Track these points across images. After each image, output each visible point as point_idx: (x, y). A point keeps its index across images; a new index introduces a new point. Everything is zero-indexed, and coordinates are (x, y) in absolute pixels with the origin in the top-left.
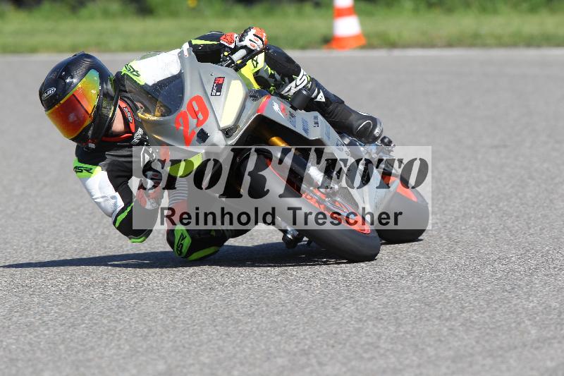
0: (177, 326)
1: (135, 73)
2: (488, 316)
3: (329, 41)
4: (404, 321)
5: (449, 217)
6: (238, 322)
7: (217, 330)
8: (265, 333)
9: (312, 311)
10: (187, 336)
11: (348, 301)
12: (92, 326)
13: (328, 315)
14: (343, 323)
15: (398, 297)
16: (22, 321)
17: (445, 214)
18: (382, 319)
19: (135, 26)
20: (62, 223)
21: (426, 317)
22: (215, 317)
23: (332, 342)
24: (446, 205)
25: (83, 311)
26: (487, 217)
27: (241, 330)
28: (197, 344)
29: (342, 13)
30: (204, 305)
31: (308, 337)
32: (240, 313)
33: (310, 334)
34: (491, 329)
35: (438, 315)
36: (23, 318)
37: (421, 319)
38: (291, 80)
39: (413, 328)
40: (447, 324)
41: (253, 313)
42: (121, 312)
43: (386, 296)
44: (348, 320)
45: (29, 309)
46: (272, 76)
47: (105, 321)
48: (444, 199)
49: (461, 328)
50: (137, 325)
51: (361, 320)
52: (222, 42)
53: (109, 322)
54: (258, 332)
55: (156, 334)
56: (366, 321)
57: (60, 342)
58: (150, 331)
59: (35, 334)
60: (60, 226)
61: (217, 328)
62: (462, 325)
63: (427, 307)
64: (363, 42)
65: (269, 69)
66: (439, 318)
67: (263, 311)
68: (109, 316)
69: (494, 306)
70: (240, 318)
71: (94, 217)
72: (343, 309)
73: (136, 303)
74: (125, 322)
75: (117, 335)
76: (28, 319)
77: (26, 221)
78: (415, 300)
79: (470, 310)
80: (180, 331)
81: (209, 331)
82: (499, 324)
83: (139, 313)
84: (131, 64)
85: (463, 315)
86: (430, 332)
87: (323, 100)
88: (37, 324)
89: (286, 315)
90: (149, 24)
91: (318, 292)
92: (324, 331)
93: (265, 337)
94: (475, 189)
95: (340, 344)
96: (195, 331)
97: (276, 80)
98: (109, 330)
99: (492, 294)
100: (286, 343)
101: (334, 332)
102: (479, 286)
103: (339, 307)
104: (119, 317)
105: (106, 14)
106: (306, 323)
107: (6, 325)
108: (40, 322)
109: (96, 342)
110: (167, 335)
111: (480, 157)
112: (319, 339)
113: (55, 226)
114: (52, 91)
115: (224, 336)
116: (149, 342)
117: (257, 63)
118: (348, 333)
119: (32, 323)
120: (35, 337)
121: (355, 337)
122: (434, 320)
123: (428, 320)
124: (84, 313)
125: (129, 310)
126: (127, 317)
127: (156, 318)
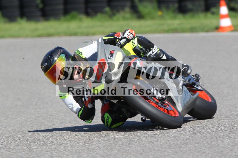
0: (155, 149)
3: (218, 28)
6: (180, 147)
7: (172, 150)
8: (192, 151)
9: (212, 142)
10: (159, 153)
11: (227, 138)
12: (119, 149)
13: (219, 144)
14: (225, 147)
16: (90, 147)
22: (171, 145)
23: (220, 155)
27: (182, 150)
28: (164, 156)
29: (223, 17)
30: (166, 140)
31: (210, 153)
32: (182, 143)
38: (150, 50)
41: (187, 143)
42: (131, 143)
44: (227, 145)
45: (93, 142)
46: (141, 49)
47: (125, 147)
50: (138, 149)
51: (232, 146)
52: (115, 37)
54: (189, 151)
55: (146, 152)
56: (234, 146)
57: (106, 156)
58: (144, 151)
59: (95, 153)
64: (232, 29)
65: (140, 46)
67: (191, 142)
68: (126, 145)
70: (182, 145)
72: (225, 141)
73: (138, 139)
74: (133, 147)
75: (130, 153)
76: (92, 147)
80: (156, 151)
81: (168, 151)
83: (139, 143)
84: (79, 50)
88: (96, 148)
89: (201, 144)
91: (214, 134)
92: (217, 151)
93: (192, 153)
95: (224, 156)
96: (162, 151)
97: (143, 51)
98: (126, 151)
100: (201, 155)
101: (221, 151)
103: (223, 140)
104: (130, 145)
106: (209, 147)
107: (84, 149)
108: (98, 148)
109: (121, 156)
110: (151, 153)
112: (215, 154)
114: (46, 64)
115: (175, 153)
116: (143, 156)
118: (227, 151)
119: (94, 148)
120: (95, 154)
121: (230, 153)
124: (116, 144)
125: (135, 142)
126: (134, 145)
127: (146, 145)
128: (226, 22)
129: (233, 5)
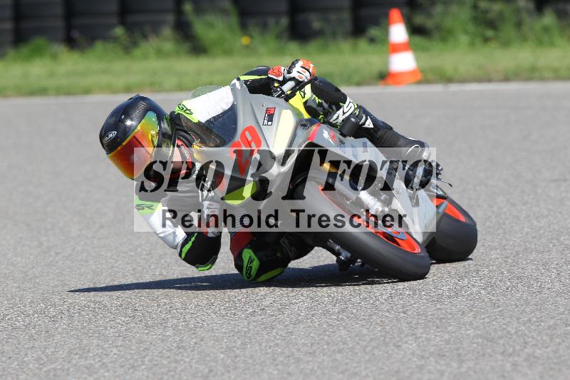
0: (238, 365)
1: (187, 112)
2: (552, 351)
3: (384, 76)
4: (467, 357)
5: (509, 252)
6: (298, 361)
7: (278, 369)
8: (326, 371)
9: (374, 348)
10: (248, 376)
11: (410, 338)
12: (152, 367)
13: (390, 352)
14: (405, 360)
15: (461, 333)
16: (81, 363)
17: (505, 249)
18: (444, 356)
19: (189, 65)
20: (120, 264)
21: (489, 353)
22: (276, 356)
24: (507, 240)
25: (142, 352)
26: (549, 251)
27: (302, 369)
29: (397, 48)
30: (264, 345)
31: (370, 374)
32: (302, 352)
33: (371, 372)
34: (555, 364)
35: (501, 350)
36: (83, 360)
37: (484, 355)
38: (339, 108)
39: (476, 364)
40: (510, 359)
41: (315, 352)
42: (180, 353)
43: (448, 332)
44: (410, 357)
45: (89, 351)
46: (320, 105)
47: (165, 362)
48: (505, 233)
49: (524, 364)
50: (197, 366)
51: (423, 357)
53: (169, 363)
54: (319, 371)
55: (216, 374)
56: (428, 358)
58: (211, 371)
60: (117, 267)
61: (279, 367)
62: (526, 360)
63: (489, 344)
64: (419, 77)
65: (317, 98)
66: (502, 354)
67: (324, 349)
68: (169, 357)
69: (557, 340)
70: (302, 356)
71: (152, 257)
72: (404, 346)
73: (196, 343)
74: (186, 362)
75: (177, 376)
76: (87, 362)
77: (83, 263)
78: (478, 336)
79: (533, 345)
80: (240, 370)
81: (270, 370)
82: (563, 358)
83: (200, 353)
84: (184, 103)
85: (526, 350)
86: (493, 368)
87: (372, 126)
88: (97, 366)
89: (347, 353)
90: (203, 63)
92: (387, 369)
93: (327, 376)
94: (535, 223)
96: (256, 371)
97: (324, 109)
98: (170, 371)
99: (555, 329)
101: (396, 369)
102: (542, 321)
103: (400, 344)
104: (178, 358)
105: (160, 53)
106: (368, 361)
107: (66, 367)
108: (100, 364)
110: (228, 375)
111: (539, 191)
113: (112, 268)
114: (112, 135)
115: (286, 376)
117: (305, 94)
118: (410, 370)
119: (91, 365)
122: (497, 356)
123: (491, 356)
124: (144, 354)
125: (189, 350)
126: (187, 357)
127: (216, 357)
128: (403, 62)
129: (419, 20)
